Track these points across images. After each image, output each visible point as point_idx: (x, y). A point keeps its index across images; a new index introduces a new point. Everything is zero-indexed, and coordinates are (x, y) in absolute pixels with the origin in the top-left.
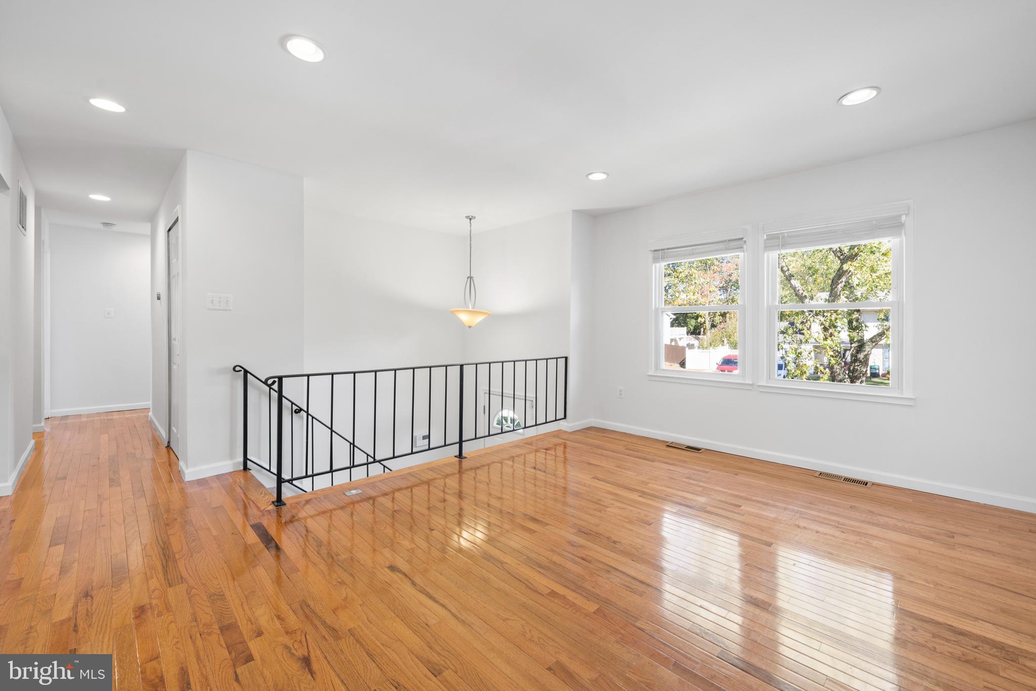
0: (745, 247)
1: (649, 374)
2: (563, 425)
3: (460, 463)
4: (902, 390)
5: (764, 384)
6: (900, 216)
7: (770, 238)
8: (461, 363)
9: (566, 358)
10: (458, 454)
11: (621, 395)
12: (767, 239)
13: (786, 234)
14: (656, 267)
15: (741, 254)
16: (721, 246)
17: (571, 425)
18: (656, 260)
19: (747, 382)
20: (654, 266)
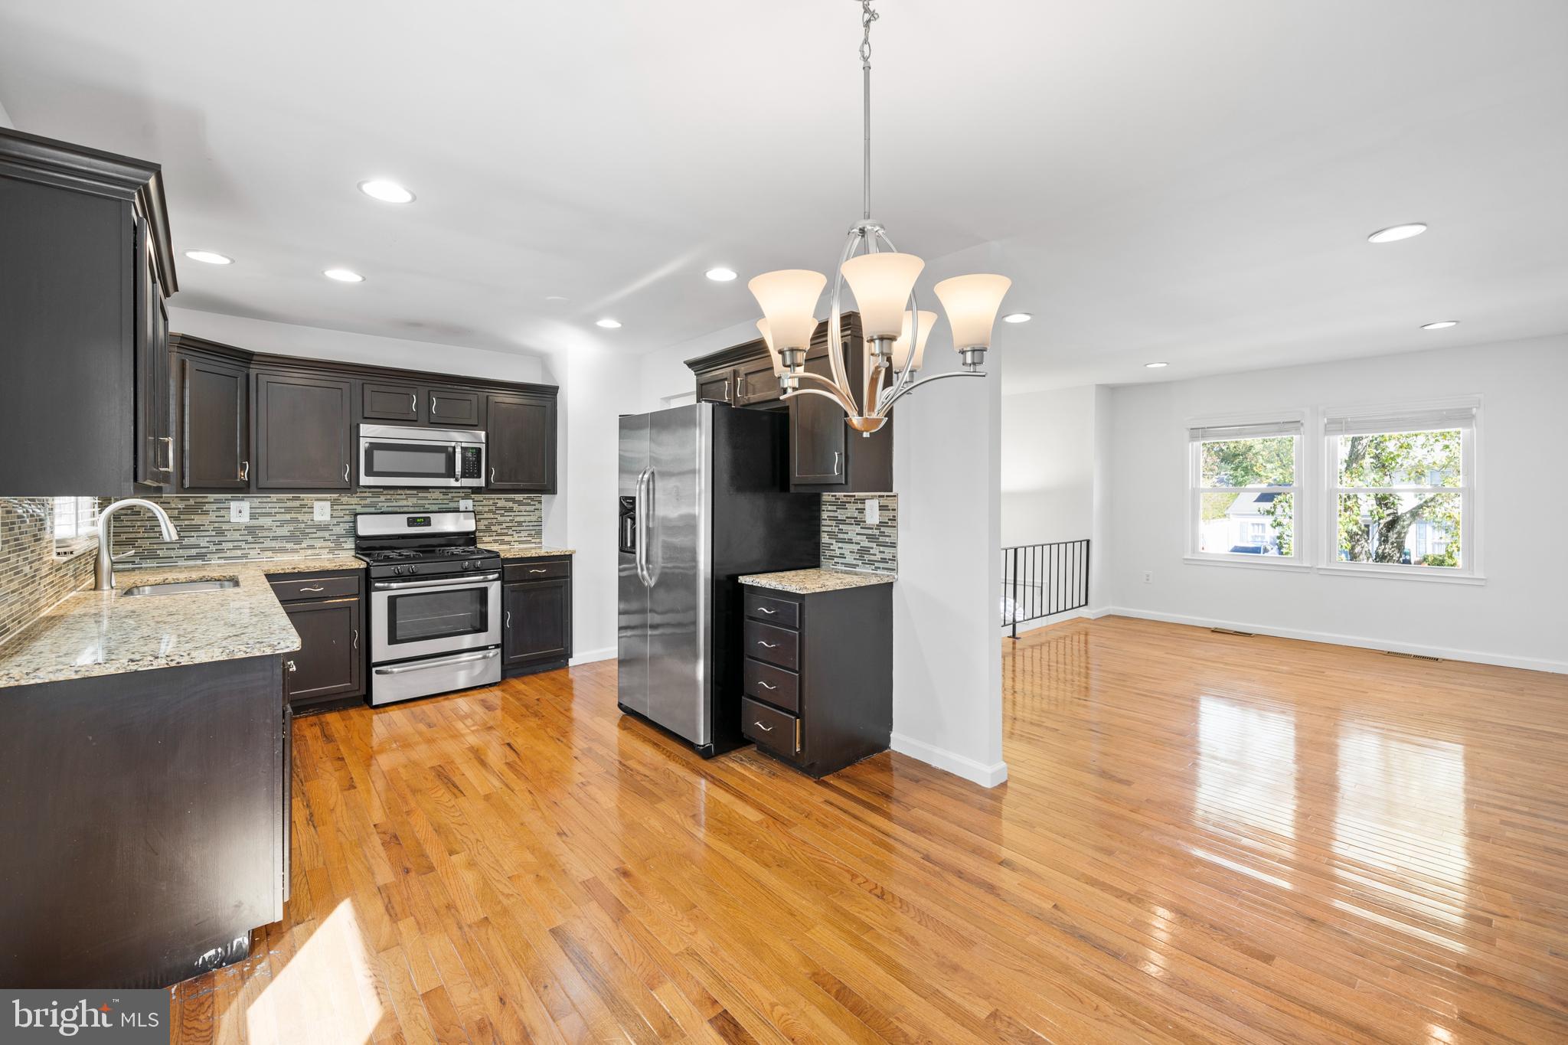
0: (1302, 429)
1: (1186, 557)
2: (1084, 612)
3: (1014, 643)
4: (1473, 571)
5: (1324, 566)
6: (1471, 409)
7: (1331, 422)
8: (1016, 546)
9: (1088, 542)
10: (1011, 634)
11: (1148, 580)
12: (1328, 423)
13: (1349, 419)
14: (1192, 445)
15: (1296, 437)
16: (1275, 427)
17: (1093, 612)
18: (1194, 438)
19: (1305, 565)
20: (1190, 444)
